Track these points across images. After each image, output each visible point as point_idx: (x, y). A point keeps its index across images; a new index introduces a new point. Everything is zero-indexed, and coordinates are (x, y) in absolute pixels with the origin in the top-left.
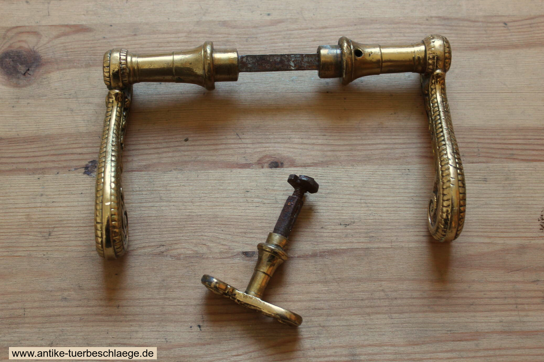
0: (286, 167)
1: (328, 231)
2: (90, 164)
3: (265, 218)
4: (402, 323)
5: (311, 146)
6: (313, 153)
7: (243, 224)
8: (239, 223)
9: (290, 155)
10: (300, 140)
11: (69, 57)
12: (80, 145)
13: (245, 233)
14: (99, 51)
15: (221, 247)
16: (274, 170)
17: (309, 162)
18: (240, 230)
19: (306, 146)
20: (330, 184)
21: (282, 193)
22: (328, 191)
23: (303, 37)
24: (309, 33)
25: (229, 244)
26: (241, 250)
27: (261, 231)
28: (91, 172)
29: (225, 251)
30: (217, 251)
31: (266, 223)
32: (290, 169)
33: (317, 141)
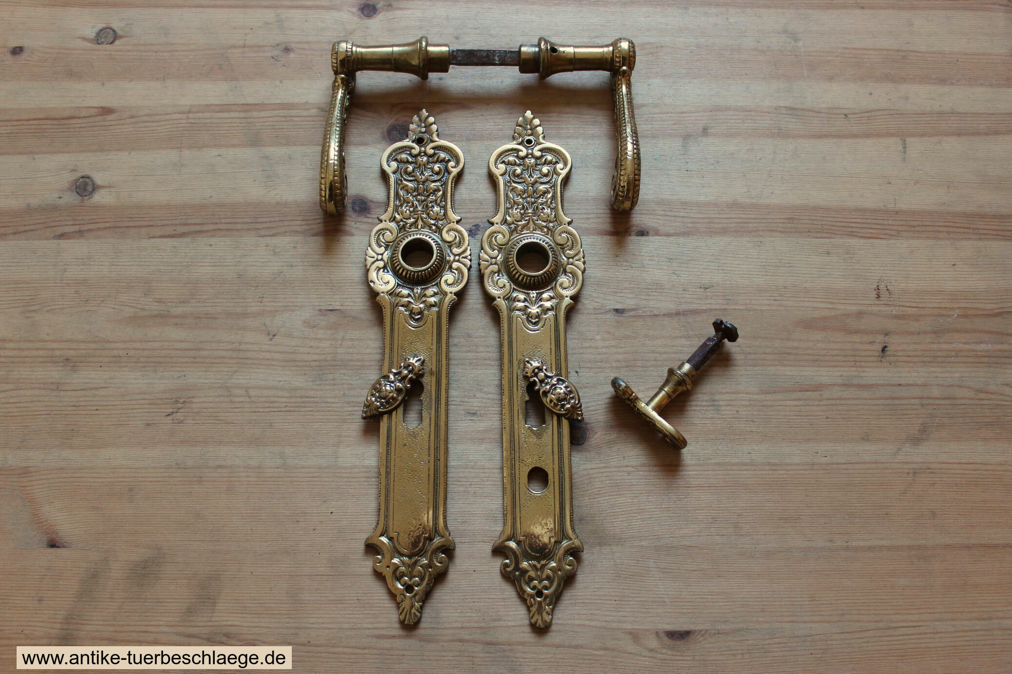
0: (652, 236)
1: (689, 293)
2: (474, 228)
3: (633, 280)
4: (756, 375)
5: (673, 218)
6: (674, 224)
7: (613, 284)
8: (610, 284)
9: (655, 225)
10: (663, 212)
11: (451, 132)
12: (464, 211)
13: (616, 292)
14: (478, 127)
15: (595, 304)
16: (640, 238)
17: (672, 232)
18: (611, 290)
19: (669, 218)
20: (691, 252)
21: (648, 258)
22: (689, 258)
23: (663, 121)
24: (669, 117)
25: (602, 302)
26: (612, 307)
27: (630, 291)
28: (475, 235)
29: (598, 307)
30: (591, 307)
31: (634, 284)
32: (654, 237)
33: (678, 213)
